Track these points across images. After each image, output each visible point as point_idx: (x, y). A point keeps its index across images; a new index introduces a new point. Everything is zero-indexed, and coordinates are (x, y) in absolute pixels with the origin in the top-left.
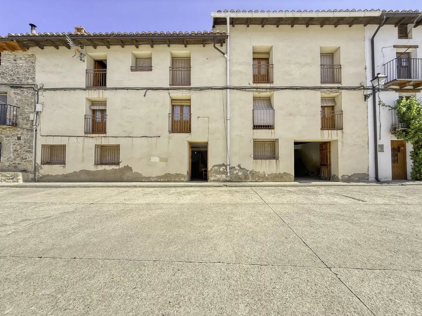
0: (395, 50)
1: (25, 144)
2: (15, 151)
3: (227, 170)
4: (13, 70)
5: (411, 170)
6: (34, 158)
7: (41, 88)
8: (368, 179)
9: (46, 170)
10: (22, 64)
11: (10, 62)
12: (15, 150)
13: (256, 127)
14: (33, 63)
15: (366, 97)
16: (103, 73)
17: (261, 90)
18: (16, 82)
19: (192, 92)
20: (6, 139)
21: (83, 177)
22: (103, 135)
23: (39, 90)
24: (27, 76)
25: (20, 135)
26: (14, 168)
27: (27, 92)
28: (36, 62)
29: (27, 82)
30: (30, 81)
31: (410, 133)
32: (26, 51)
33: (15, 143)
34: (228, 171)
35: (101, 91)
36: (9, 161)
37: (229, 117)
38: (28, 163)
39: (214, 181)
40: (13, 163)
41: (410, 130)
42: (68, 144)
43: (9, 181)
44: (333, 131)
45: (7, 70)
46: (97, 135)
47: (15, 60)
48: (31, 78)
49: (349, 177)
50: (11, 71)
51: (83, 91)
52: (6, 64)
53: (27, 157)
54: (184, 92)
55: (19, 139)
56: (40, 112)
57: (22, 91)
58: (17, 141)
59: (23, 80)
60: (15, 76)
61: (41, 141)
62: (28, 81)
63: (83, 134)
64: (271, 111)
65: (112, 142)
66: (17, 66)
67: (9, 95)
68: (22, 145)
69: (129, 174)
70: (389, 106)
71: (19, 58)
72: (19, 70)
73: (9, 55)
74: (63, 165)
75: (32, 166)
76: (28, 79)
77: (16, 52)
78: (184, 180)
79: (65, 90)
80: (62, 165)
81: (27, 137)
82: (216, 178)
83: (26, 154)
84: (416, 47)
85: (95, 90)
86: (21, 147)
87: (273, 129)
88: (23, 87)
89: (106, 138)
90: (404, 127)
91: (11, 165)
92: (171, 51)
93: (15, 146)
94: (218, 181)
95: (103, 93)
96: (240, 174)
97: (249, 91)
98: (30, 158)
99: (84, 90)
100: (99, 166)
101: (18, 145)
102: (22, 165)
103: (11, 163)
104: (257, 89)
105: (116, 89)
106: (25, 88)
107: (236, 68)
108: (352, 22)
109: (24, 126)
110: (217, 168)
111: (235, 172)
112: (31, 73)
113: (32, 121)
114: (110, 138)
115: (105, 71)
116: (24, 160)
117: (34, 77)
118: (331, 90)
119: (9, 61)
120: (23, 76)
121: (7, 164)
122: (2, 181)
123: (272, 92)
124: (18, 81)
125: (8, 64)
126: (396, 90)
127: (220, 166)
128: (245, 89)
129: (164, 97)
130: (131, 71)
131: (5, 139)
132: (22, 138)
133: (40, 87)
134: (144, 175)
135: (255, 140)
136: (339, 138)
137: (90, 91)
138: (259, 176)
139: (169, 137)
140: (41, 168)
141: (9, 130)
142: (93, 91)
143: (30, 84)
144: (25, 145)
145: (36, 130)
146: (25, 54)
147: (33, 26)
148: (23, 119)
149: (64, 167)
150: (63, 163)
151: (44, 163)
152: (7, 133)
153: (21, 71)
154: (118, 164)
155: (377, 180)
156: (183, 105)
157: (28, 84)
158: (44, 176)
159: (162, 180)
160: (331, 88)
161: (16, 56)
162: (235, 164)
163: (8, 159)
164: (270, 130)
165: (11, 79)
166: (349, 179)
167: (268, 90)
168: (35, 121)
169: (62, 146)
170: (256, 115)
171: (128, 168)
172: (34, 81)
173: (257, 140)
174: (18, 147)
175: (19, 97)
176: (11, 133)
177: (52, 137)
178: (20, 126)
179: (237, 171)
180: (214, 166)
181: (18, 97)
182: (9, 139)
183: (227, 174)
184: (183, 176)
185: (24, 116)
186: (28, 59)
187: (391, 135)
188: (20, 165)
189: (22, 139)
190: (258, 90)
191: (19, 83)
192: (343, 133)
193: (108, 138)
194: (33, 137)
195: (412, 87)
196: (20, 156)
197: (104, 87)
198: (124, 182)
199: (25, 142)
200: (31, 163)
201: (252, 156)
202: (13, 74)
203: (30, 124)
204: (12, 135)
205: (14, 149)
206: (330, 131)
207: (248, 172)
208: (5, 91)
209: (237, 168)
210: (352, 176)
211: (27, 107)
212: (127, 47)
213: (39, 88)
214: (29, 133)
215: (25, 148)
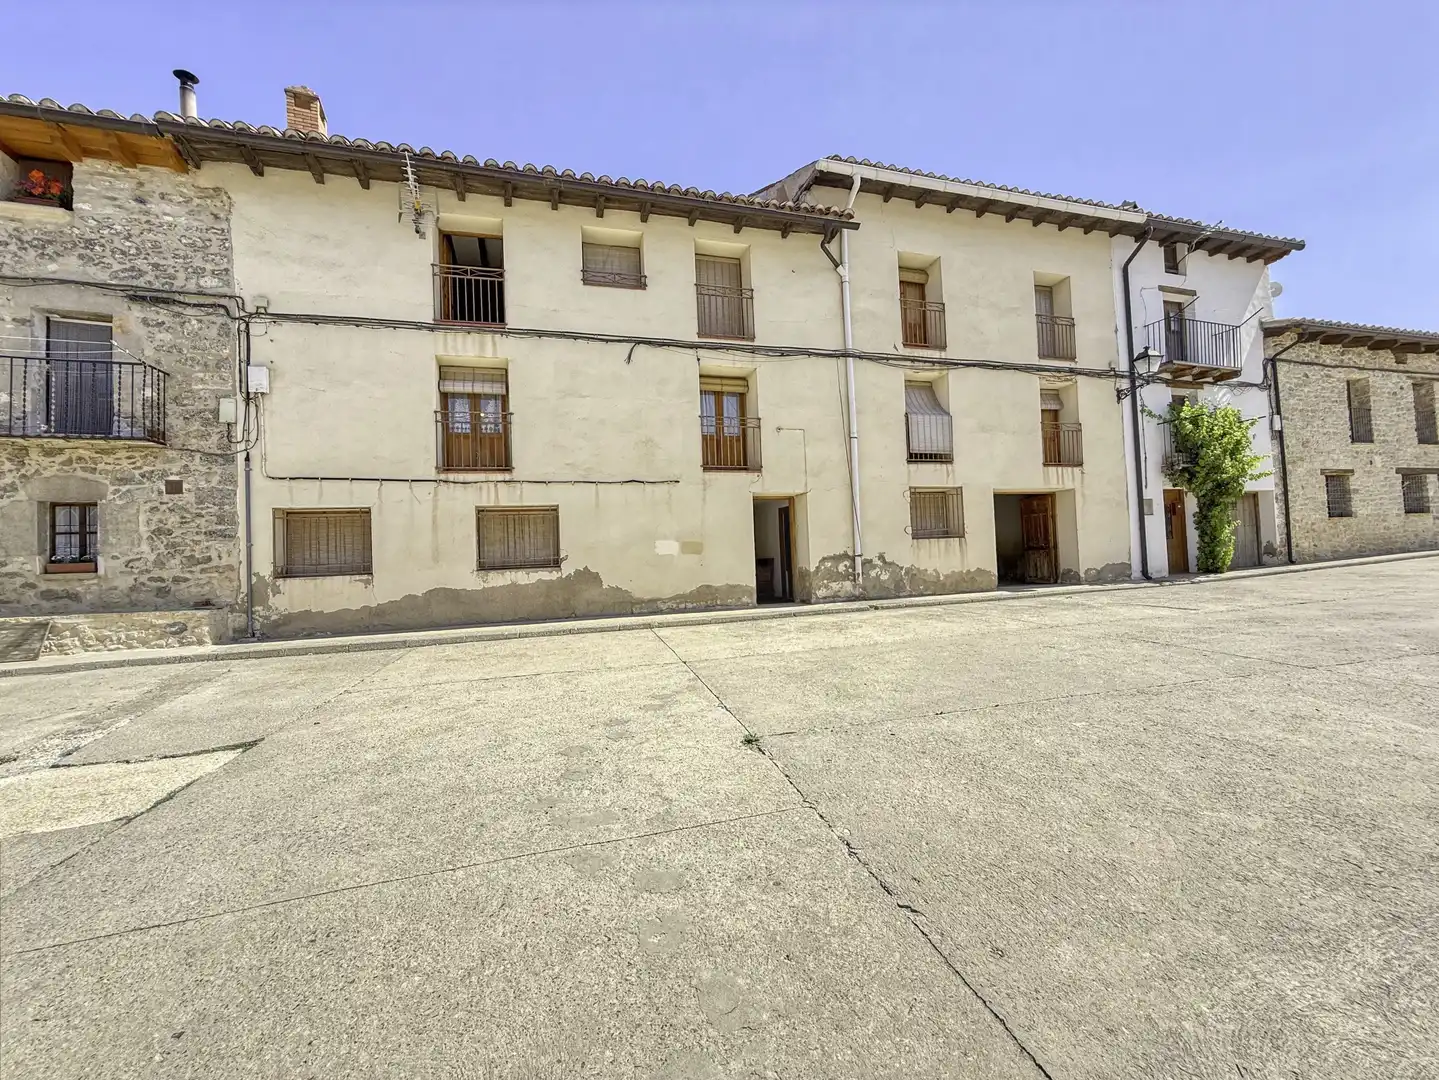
0: (1162, 296)
1: (202, 509)
2: (158, 532)
3: (854, 570)
4: (130, 236)
5: (1197, 553)
6: (243, 557)
7: (263, 311)
8: (1129, 576)
9: (298, 596)
10: (170, 219)
11: (117, 203)
12: (159, 529)
13: (914, 458)
14: (216, 217)
15: (1120, 394)
16: (492, 283)
17: (921, 364)
18: (149, 279)
19: (759, 358)
20: (117, 491)
21: (438, 611)
22: (500, 476)
23: (250, 315)
24: (198, 262)
25: (180, 473)
26: (157, 595)
27: (200, 321)
28: (233, 218)
29: (198, 284)
30: (209, 283)
31: (1197, 475)
32: (187, 172)
33: (157, 504)
34: (859, 569)
35: (488, 337)
36: (136, 571)
37: (854, 429)
38: (216, 575)
39: (826, 600)
40: (150, 579)
41: (1197, 469)
42: (380, 507)
43: (163, 642)
44: (1065, 469)
45: (106, 232)
46: (481, 476)
47: (141, 201)
48: (213, 272)
49: (1099, 572)
50: (122, 236)
51: (425, 332)
52: (99, 210)
53: (214, 554)
54: (737, 358)
55: (175, 488)
56: (262, 394)
57: (179, 315)
58: (166, 497)
59: (181, 275)
60: (145, 258)
61: (269, 498)
62: (202, 282)
63: (432, 474)
64: (946, 418)
65: (533, 497)
66: (148, 222)
67: (120, 326)
68: (189, 512)
69: (590, 593)
70: (1160, 417)
71: (156, 195)
72: (160, 238)
73: (112, 176)
74: (365, 577)
75: (235, 584)
76: (199, 272)
77: (142, 170)
78: (749, 601)
79: (357, 326)
80: (357, 577)
81: (208, 482)
82: (829, 593)
83: (210, 543)
84: (1193, 293)
85: (469, 333)
86: (183, 517)
87: (951, 462)
88: (183, 303)
89: (512, 485)
90: (1187, 463)
91: (143, 584)
92: (697, 239)
93: (157, 516)
94: (834, 598)
95: (494, 344)
96: (884, 577)
97: (895, 366)
98: (224, 556)
99: (432, 329)
100: (492, 574)
101: (171, 510)
102: (191, 583)
103: (144, 578)
104: (913, 361)
105: (540, 334)
106: (189, 305)
107: (864, 304)
108: (1090, 225)
109: (194, 443)
110: (830, 564)
111: (873, 574)
112: (216, 255)
113: (228, 424)
114: (524, 485)
115: (501, 275)
116: (199, 567)
117: (227, 270)
118: (1058, 375)
119: (115, 199)
120: (181, 261)
121: (124, 583)
122: (135, 643)
123: (945, 372)
124: (157, 277)
125: (109, 211)
126: (1167, 382)
127: (837, 559)
128: (888, 359)
129: (684, 368)
130: (584, 284)
131: (112, 488)
132: (185, 486)
133: (258, 308)
134: (638, 594)
135: (913, 490)
136: (1077, 485)
137: (450, 336)
138: (925, 581)
139: (705, 483)
140: (277, 591)
141: (129, 458)
142: (460, 336)
143: (210, 292)
144: (203, 512)
145: (247, 459)
146: (181, 183)
147: (186, 78)
148: (185, 418)
149: (367, 583)
150: (365, 568)
151: (285, 572)
152: (118, 467)
153: (169, 242)
154: (556, 563)
155: (1146, 576)
156: (722, 392)
157: (200, 293)
158: (288, 619)
159: (690, 606)
160: (1058, 370)
161: (141, 184)
162: (871, 554)
163: (131, 565)
164: (944, 466)
165: (128, 266)
166: (1099, 578)
167: (937, 366)
168: (240, 427)
169: (357, 512)
170: (913, 428)
171: (588, 577)
172: (228, 284)
173: (918, 490)
174: (173, 519)
175: (167, 337)
176: (140, 468)
177: (317, 482)
178: (174, 441)
179: (878, 570)
180: (824, 559)
181: (160, 336)
182: (128, 491)
183: (854, 580)
184: (745, 590)
185: (190, 407)
186: (198, 201)
187: (1163, 478)
188: (183, 585)
189: (189, 490)
190: (916, 364)
191: (163, 285)
192: (1083, 473)
193: (518, 485)
194: (235, 483)
195: (1189, 378)
196: (183, 551)
197: (497, 325)
198: (577, 618)
199: (199, 501)
200: (233, 575)
201: (909, 530)
202: (133, 251)
203: (219, 436)
204: (143, 476)
205: (153, 528)
206: (1060, 469)
207: (903, 572)
208: (104, 310)
209: (877, 562)
210: (1102, 569)
211: (201, 375)
212: (567, 211)
213: (250, 308)
214: (215, 468)
215: (201, 521)
